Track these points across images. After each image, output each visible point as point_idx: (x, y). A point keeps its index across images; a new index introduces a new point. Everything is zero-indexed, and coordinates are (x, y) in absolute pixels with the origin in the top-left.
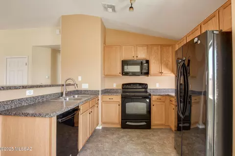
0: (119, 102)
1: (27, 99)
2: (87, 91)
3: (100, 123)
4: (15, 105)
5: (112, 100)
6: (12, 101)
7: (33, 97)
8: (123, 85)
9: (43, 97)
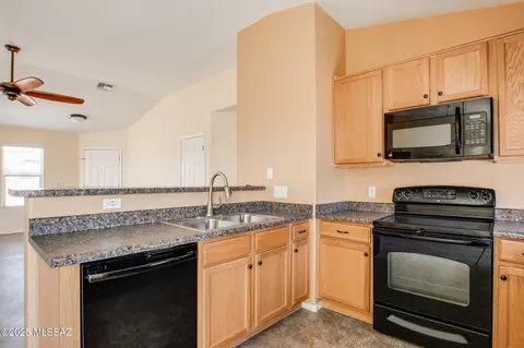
0: (366, 244)
1: (100, 216)
2: (284, 205)
3: (313, 295)
4: (69, 227)
5: (345, 236)
6: (60, 218)
7: (118, 213)
8: (398, 191)
9: (146, 213)
